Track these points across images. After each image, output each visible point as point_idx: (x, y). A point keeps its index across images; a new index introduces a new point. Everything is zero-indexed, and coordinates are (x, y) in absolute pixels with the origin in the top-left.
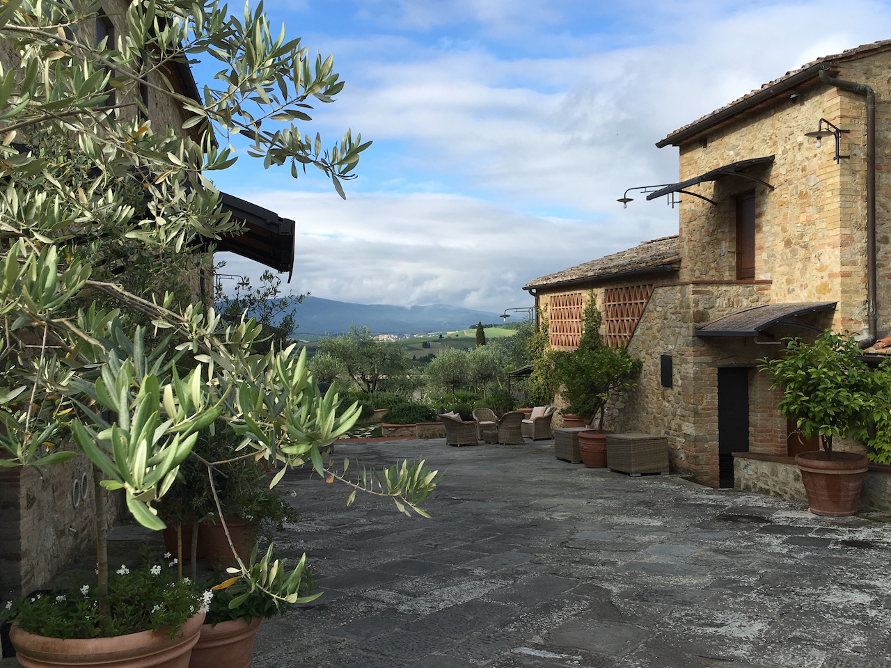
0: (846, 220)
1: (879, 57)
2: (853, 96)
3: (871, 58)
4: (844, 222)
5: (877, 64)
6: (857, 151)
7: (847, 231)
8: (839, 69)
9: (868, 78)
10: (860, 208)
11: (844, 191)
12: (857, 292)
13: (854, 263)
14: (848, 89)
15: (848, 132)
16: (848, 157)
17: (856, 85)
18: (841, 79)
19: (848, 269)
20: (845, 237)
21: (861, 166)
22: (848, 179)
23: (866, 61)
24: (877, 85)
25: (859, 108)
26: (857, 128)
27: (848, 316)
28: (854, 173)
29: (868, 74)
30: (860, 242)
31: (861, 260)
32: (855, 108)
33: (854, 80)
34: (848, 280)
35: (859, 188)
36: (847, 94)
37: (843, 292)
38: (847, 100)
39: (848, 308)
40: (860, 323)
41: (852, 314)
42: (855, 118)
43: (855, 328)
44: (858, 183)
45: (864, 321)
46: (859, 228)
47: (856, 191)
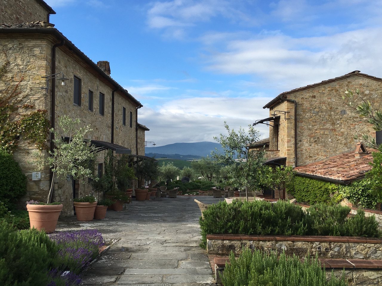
0: (289, 136)
1: (298, 92)
2: (291, 103)
3: (297, 93)
4: (288, 136)
5: (298, 94)
6: (292, 117)
7: (289, 139)
8: (287, 96)
9: (295, 98)
10: (293, 132)
11: (288, 128)
12: (292, 155)
13: (291, 147)
14: (289, 101)
15: (289, 112)
16: (289, 119)
17: (291, 100)
18: (287, 98)
19: (289, 148)
20: (288, 140)
21: (293, 121)
22: (289, 125)
23: (295, 93)
24: (298, 100)
25: (292, 106)
26: (292, 111)
27: (289, 161)
28: (291, 123)
29: (295, 97)
30: (293, 141)
31: (293, 146)
32: (291, 106)
33: (291, 99)
34: (289, 152)
35: (292, 127)
36: (289, 102)
37: (288, 155)
38: (289, 104)
39: (289, 159)
40: (293, 163)
41: (290, 160)
42: (291, 108)
43: (291, 164)
44: (292, 126)
45: (294, 162)
46: (293, 138)
47: (292, 128)
